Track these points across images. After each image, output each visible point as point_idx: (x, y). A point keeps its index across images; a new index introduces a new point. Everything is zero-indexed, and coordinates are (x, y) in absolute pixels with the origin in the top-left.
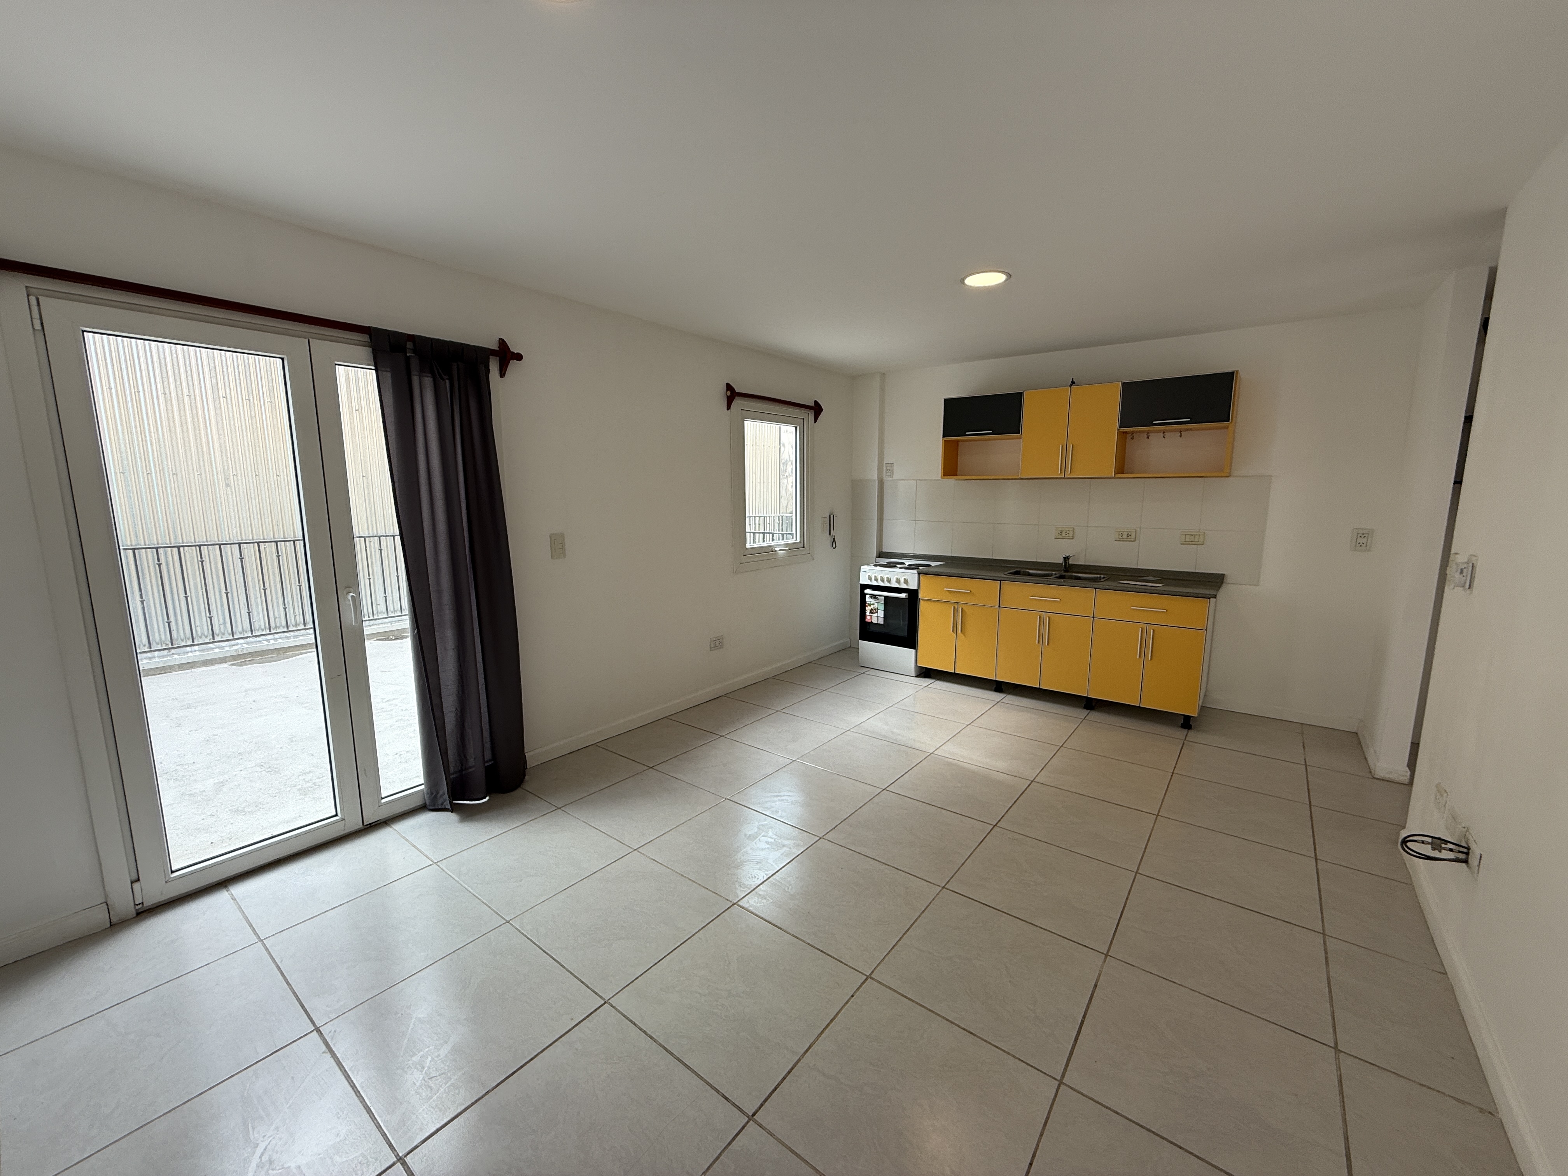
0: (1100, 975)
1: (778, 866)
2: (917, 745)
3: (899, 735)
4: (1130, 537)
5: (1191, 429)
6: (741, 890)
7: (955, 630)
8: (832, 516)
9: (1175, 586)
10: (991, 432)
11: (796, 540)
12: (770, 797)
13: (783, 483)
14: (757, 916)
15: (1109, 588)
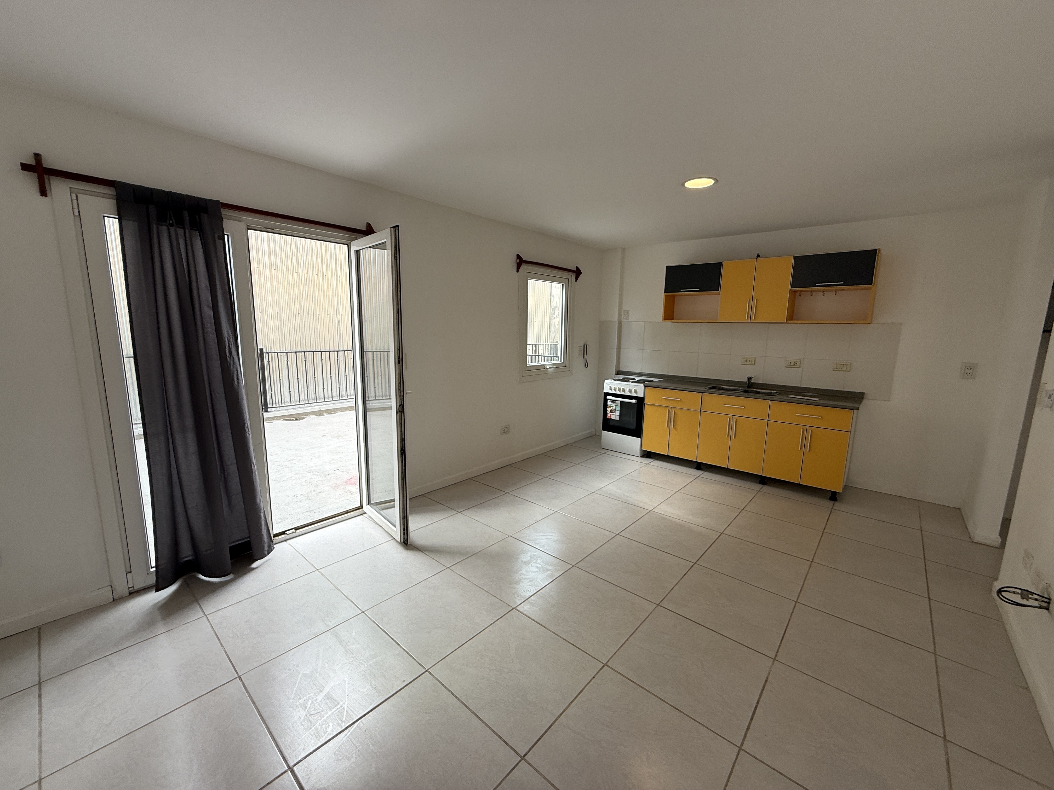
0: (769, 674)
1: (544, 584)
2: (641, 505)
3: (628, 496)
4: (796, 365)
5: (844, 290)
6: (518, 600)
7: (669, 426)
8: (585, 345)
9: (829, 400)
10: (699, 289)
11: (561, 361)
12: (540, 536)
13: (552, 322)
14: (529, 617)
15: (781, 400)
